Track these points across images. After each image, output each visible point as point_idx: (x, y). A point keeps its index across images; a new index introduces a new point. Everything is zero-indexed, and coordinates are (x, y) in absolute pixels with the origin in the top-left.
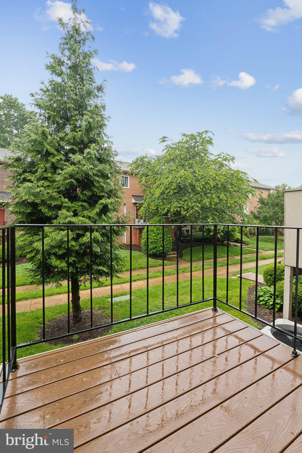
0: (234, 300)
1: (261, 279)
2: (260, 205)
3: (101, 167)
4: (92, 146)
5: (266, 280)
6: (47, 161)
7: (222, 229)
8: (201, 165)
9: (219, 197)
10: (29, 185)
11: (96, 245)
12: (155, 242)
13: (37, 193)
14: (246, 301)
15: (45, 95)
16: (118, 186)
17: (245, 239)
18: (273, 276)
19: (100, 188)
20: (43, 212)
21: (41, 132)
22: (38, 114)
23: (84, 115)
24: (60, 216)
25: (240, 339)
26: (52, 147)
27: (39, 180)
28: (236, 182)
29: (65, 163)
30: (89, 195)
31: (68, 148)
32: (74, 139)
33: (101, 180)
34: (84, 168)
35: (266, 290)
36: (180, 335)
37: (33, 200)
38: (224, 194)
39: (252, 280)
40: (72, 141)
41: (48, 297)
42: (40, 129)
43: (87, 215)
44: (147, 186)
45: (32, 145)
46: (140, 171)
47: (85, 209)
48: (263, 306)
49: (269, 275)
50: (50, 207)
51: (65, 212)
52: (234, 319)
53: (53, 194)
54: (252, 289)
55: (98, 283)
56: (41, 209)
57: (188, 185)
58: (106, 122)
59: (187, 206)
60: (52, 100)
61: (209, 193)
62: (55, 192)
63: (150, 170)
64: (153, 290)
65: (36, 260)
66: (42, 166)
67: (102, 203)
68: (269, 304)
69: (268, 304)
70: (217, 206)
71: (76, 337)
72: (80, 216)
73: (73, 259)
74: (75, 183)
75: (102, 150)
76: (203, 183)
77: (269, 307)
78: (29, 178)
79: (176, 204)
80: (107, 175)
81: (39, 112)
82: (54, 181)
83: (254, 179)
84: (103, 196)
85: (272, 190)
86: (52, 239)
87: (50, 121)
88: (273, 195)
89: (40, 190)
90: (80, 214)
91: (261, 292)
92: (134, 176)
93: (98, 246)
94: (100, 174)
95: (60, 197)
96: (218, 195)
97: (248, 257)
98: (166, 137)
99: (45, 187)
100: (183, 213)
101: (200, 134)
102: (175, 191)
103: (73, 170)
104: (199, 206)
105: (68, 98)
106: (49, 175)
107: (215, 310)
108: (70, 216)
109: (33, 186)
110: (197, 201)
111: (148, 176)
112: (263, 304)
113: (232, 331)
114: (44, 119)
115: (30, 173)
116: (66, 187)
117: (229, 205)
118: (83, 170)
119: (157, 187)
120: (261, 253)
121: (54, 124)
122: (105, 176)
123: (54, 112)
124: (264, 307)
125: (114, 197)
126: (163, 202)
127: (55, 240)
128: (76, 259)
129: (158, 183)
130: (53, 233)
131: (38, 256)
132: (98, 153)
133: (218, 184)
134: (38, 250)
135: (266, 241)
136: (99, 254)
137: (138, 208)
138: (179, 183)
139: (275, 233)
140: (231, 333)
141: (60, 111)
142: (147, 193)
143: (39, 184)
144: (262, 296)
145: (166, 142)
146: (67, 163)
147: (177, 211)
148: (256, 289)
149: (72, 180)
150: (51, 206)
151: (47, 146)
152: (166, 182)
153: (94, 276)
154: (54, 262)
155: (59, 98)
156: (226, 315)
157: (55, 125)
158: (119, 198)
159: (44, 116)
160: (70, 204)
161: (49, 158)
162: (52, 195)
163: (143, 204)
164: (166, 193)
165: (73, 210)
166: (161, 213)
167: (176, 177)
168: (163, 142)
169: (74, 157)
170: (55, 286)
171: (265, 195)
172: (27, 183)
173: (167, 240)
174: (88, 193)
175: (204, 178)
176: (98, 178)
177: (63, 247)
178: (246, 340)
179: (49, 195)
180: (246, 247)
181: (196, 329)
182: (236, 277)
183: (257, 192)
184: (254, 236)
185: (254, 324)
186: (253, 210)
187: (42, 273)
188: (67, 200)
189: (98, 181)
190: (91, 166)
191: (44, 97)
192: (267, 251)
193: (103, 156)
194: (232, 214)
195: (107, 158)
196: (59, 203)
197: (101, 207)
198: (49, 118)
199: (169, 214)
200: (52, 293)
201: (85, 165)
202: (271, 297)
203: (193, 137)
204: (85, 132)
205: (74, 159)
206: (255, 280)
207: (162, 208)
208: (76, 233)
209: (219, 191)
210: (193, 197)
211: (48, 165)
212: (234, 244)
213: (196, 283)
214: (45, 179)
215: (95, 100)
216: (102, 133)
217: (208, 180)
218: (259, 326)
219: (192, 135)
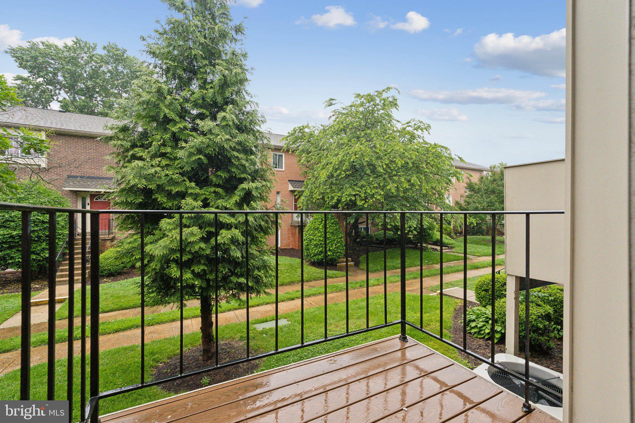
0: (433, 327)
1: (472, 296)
2: (468, 193)
3: (241, 137)
4: (228, 108)
5: (480, 298)
6: (165, 130)
7: (415, 226)
8: (383, 137)
9: (409, 181)
10: (140, 164)
11: (235, 248)
12: (321, 244)
13: (151, 176)
14: (450, 328)
15: (162, 39)
16: (266, 164)
17: (446, 239)
18: (490, 292)
19: (240, 167)
20: (159, 201)
21: (155, 90)
22: (152, 65)
23: (217, 66)
24: (183, 207)
25: (442, 384)
26: (173, 110)
27: (153, 157)
28: (433, 160)
29: (191, 133)
30: (225, 176)
31: (195, 112)
32: (203, 99)
33: (242, 156)
34: (218, 139)
35: (479, 312)
36: (350, 375)
37: (145, 185)
38: (417, 177)
39: (459, 298)
40: (200, 102)
41: (169, 324)
42: (154, 86)
43: (222, 204)
44: (310, 167)
45: (145, 109)
46: (299, 146)
47: (220, 197)
48: (475, 335)
49: (483, 291)
50: (169, 195)
51: (190, 200)
52: (433, 353)
53: (174, 177)
54: (458, 310)
55: (238, 302)
56: (157, 198)
57: (365, 164)
58: (248, 76)
59: (365, 193)
60: (171, 45)
61: (395, 175)
62: (177, 173)
63: (313, 144)
64: (317, 312)
65: (150, 269)
66: (158, 137)
67: (243, 189)
68: (485, 332)
69: (482, 332)
70: (408, 193)
71: (206, 380)
72: (212, 207)
73: (202, 267)
74: (205, 161)
75: (243, 114)
76: (387, 162)
77: (484, 337)
78: (140, 154)
79: (349, 191)
80: (251, 150)
81: (153, 62)
82: (176, 158)
83: (459, 157)
84: (245, 179)
85: (486, 171)
86: (171, 239)
87: (169, 75)
88: (487, 178)
89: (155, 171)
90: (212, 204)
91: (472, 314)
92: (290, 152)
93: (239, 249)
94: (240, 148)
95: (184, 181)
96: (409, 178)
97: (452, 265)
98: (333, 100)
99: (162, 167)
100: (360, 203)
101: (379, 93)
102: (348, 173)
103: (202, 142)
104: (382, 193)
105: (195, 43)
106: (169, 150)
107: (404, 339)
108: (197, 207)
109: (144, 165)
110: (379, 187)
111: (310, 152)
112: (475, 333)
113: (429, 371)
114: (161, 72)
115: (141, 148)
116: (193, 166)
117: (424, 192)
118: (216, 142)
119: (323, 168)
120: (471, 259)
121: (175, 79)
122: (247, 151)
123: (174, 61)
124: (477, 337)
125: (261, 180)
126: (332, 188)
127: (176, 240)
128: (206, 268)
129: (324, 162)
130: (174, 231)
131: (152, 264)
132: (237, 119)
133: (408, 163)
134: (152, 255)
135: (477, 243)
136: (240, 261)
137: (296, 197)
138: (353, 162)
139: (491, 232)
140: (427, 374)
141: (183, 61)
142: (308, 176)
143: (154, 163)
144: (474, 321)
145: (333, 105)
146: (194, 133)
147: (351, 200)
148: (465, 311)
149: (201, 156)
150: (171, 193)
151: (165, 110)
152: (335, 160)
153: (233, 291)
154: (174, 272)
155: (181, 43)
156: (421, 347)
157: (177, 81)
158: (268, 181)
159: (161, 68)
160: (197, 191)
161: (167, 126)
162: (172, 177)
163: (303, 191)
164: (335, 175)
165: (202, 198)
166: (329, 203)
167: (348, 153)
168: (330, 106)
169: (203, 123)
170: (177, 308)
171: (475, 178)
172: (137, 162)
173: (338, 242)
174: (224, 175)
175: (388, 155)
176: (237, 153)
177: (187, 250)
178: (450, 384)
179: (169, 178)
180: (450, 252)
181: (374, 368)
182: (436, 293)
183: (464, 175)
184: (460, 236)
185: (462, 361)
186: (458, 199)
187: (158, 289)
188: (193, 184)
189: (237, 157)
190: (228, 137)
191: (161, 42)
192: (479, 256)
193: (244, 123)
194: (428, 205)
195: (250, 126)
196: (183, 189)
197: (242, 194)
198: (168, 70)
199: (340, 206)
200: (174, 318)
201: (218, 135)
202: (487, 322)
203: (370, 98)
204: (219, 89)
205: (203, 127)
206: (463, 298)
207: (330, 196)
208: (207, 231)
209: (410, 172)
210: (373, 181)
211: (167, 136)
212: (433, 247)
213: (378, 301)
214: (163, 155)
215: (233, 45)
216: (243, 91)
217: (394, 158)
218: (470, 364)
219: (369, 95)
